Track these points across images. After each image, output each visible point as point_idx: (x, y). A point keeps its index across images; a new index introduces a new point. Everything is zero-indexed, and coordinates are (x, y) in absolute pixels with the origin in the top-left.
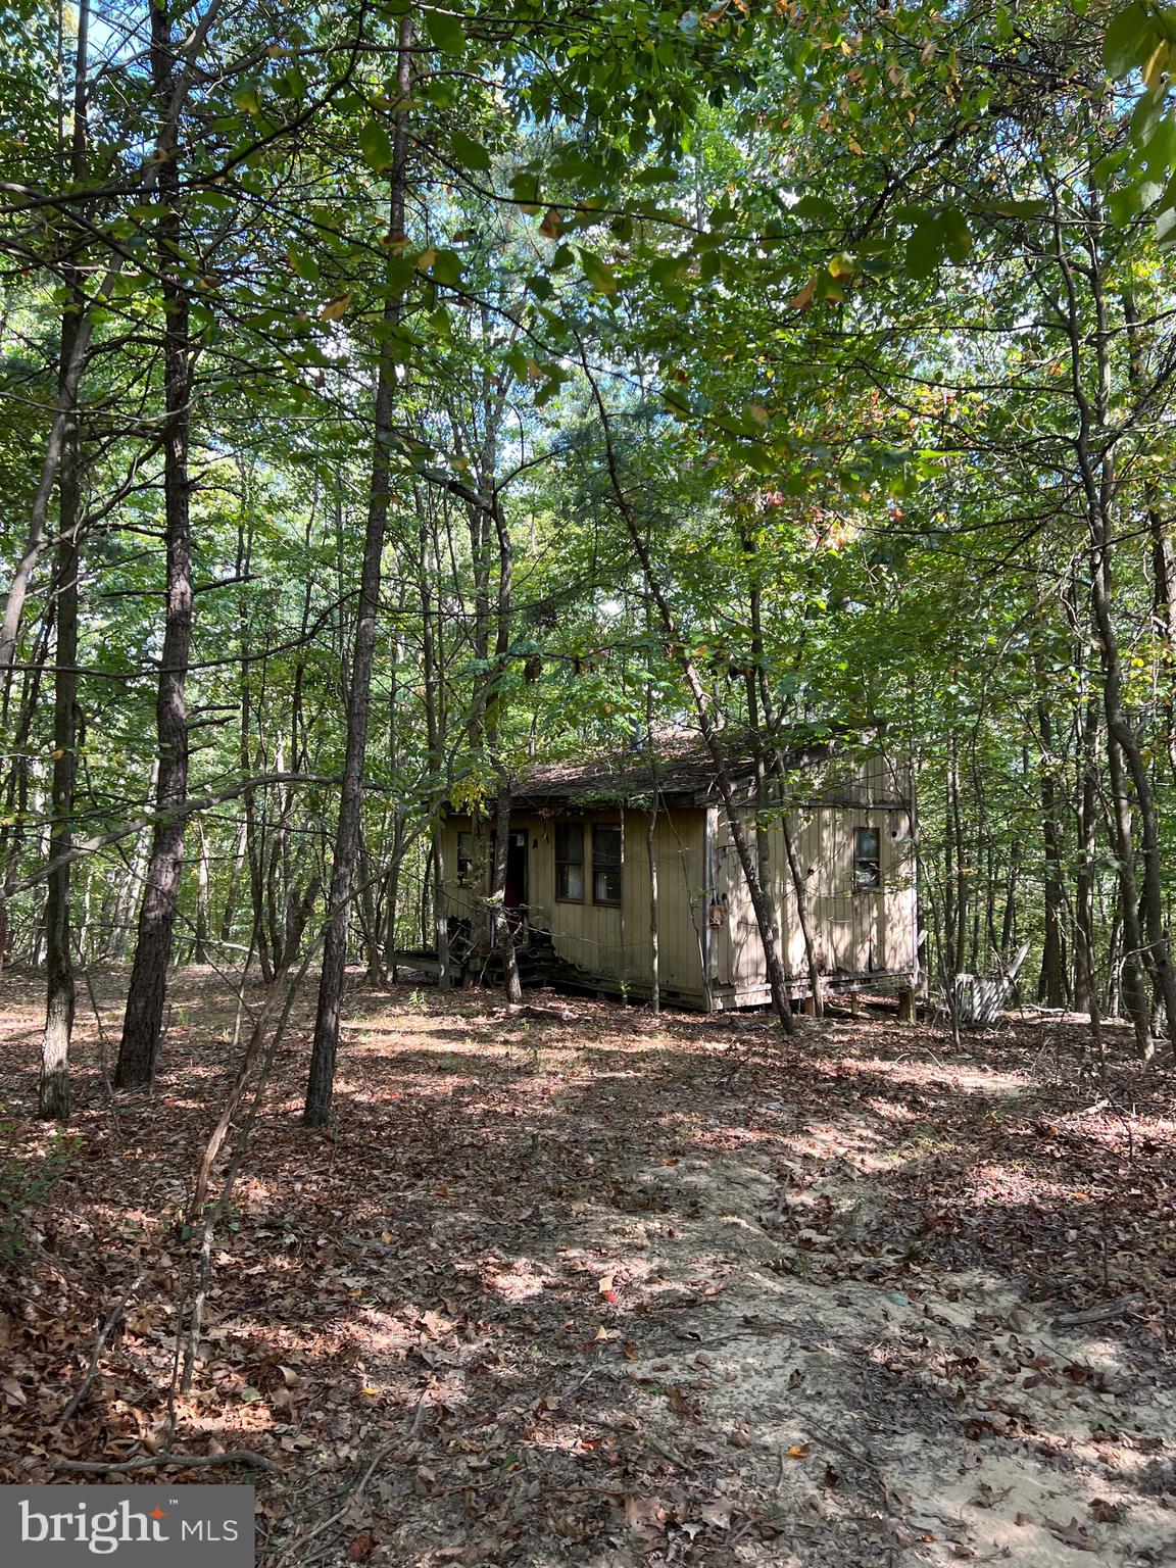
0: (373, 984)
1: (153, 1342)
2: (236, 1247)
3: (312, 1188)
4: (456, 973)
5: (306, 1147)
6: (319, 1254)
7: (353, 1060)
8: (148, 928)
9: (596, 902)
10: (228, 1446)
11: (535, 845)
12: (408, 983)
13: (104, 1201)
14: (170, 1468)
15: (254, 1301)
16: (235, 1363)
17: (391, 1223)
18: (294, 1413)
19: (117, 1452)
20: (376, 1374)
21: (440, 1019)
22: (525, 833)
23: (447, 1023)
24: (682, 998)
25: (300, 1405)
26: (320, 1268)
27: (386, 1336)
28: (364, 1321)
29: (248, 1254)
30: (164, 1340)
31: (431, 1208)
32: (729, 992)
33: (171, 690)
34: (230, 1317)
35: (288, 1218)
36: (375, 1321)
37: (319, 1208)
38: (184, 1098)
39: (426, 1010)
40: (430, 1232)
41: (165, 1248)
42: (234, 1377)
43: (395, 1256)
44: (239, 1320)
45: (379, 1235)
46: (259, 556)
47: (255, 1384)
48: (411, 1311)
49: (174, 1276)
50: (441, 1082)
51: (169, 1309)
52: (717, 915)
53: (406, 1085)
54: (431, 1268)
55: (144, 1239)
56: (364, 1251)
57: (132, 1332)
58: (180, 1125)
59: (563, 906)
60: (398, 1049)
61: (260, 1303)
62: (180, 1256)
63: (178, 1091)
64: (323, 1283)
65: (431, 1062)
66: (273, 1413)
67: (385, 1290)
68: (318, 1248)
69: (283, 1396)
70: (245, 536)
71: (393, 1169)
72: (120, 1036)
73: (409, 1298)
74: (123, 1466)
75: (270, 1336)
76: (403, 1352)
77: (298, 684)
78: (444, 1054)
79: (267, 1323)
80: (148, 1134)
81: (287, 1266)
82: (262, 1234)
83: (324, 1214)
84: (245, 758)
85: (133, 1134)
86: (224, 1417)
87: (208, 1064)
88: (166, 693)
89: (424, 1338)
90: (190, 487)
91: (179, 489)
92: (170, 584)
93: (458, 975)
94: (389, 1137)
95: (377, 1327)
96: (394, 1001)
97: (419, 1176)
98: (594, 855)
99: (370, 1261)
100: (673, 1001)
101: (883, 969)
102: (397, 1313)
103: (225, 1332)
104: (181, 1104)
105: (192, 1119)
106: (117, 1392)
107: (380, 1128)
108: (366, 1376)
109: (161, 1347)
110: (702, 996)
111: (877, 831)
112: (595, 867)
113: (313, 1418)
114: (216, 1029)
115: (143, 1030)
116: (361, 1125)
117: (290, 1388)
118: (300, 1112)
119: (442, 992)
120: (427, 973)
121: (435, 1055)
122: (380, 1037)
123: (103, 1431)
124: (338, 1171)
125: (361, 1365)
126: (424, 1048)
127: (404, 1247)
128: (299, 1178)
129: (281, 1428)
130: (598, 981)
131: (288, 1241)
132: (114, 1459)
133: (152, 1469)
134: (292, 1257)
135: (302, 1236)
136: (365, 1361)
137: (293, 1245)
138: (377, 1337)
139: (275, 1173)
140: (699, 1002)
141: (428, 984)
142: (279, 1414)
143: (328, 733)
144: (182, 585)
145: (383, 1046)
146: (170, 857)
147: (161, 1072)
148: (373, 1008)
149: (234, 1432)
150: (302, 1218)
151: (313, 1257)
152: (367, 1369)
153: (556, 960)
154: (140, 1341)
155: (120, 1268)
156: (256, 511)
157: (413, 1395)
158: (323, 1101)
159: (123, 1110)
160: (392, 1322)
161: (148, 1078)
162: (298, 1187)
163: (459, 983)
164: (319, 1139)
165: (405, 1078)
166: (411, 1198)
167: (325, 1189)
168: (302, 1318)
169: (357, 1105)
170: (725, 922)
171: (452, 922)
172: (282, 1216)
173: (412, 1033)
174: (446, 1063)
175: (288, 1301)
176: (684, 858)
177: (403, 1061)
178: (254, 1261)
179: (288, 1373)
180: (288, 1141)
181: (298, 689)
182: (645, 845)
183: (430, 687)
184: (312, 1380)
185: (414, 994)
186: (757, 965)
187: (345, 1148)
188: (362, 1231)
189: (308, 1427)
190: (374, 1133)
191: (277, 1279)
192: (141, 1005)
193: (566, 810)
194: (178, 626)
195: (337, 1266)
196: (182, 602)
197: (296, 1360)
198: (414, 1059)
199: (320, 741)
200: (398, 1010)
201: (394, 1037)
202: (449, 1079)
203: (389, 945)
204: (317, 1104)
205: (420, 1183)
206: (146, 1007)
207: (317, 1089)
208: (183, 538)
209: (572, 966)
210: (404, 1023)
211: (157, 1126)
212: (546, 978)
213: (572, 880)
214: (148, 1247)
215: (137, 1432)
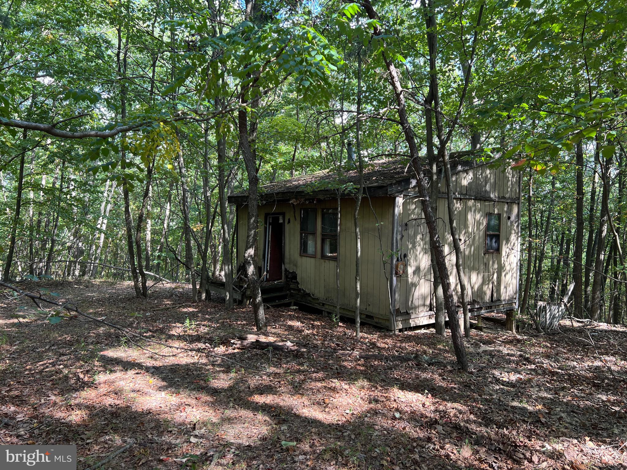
0: (194, 301)
9: (323, 257)
11: (289, 222)
22: (283, 214)
24: (376, 320)
32: (407, 317)
52: (401, 267)
59: (304, 259)
98: (322, 228)
100: (369, 321)
101: (499, 300)
110: (388, 320)
111: (499, 215)
112: (323, 235)
130: (323, 304)
140: (387, 323)
153: (299, 290)
170: (405, 272)
176: (379, 230)
182: (353, 222)
186: (424, 298)
193: (306, 200)
209: (309, 295)
212: (293, 301)
213: (310, 243)
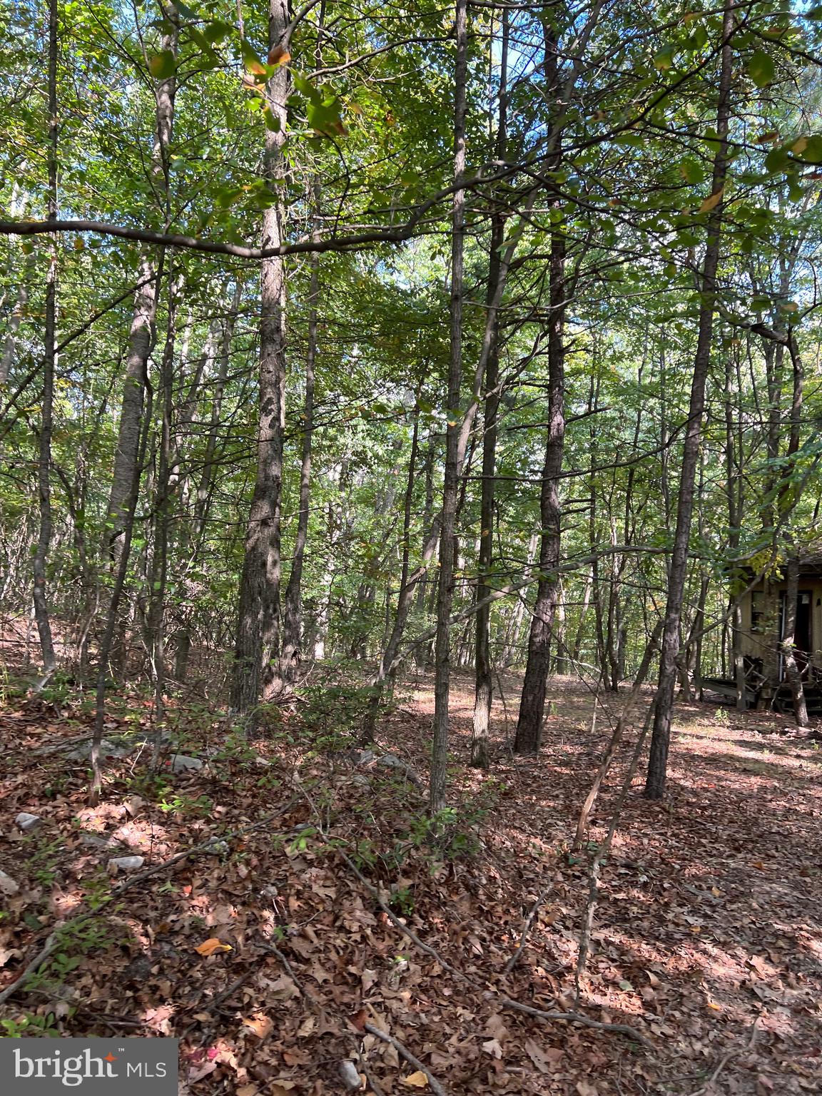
0: (685, 700)
1: (556, 931)
2: (605, 876)
3: (654, 843)
4: (751, 698)
5: (647, 813)
6: (665, 894)
7: (677, 755)
8: (534, 648)
10: (613, 1020)
11: (819, 603)
12: (711, 702)
13: (516, 828)
14: (576, 1024)
15: (620, 918)
16: (613, 960)
17: (719, 882)
18: (659, 1008)
19: (542, 1003)
20: (718, 995)
21: (740, 732)
22: (810, 594)
23: (747, 736)
25: (664, 1003)
26: (667, 904)
27: (724, 968)
28: (705, 952)
29: (614, 883)
30: (564, 932)
31: (750, 876)
33: (550, 490)
34: (606, 926)
35: (640, 863)
36: (713, 954)
37: (663, 860)
38: (560, 765)
39: (728, 724)
40: (751, 894)
41: (559, 868)
42: (613, 969)
43: (724, 907)
44: (612, 930)
45: (710, 888)
46: (603, 395)
47: (628, 979)
48: (740, 952)
49: (567, 889)
50: (747, 781)
51: (564, 911)
53: (719, 779)
54: (753, 923)
55: (545, 859)
56: (700, 898)
57: (543, 922)
58: (559, 784)
60: (710, 751)
61: (626, 920)
62: (568, 876)
63: (555, 760)
64: (670, 916)
65: (737, 764)
66: (643, 1003)
67: (718, 932)
68: (665, 890)
69: (649, 993)
70: (595, 381)
71: (716, 841)
72: (516, 718)
73: (738, 942)
74: (547, 1014)
75: (635, 946)
76: (737, 983)
77: (630, 483)
78: (746, 760)
79: (631, 936)
80: (539, 787)
81: (642, 898)
82: (623, 871)
83: (666, 865)
84: (592, 535)
85: (529, 785)
86: (608, 997)
87: (573, 744)
88: (546, 491)
89: (753, 975)
90: (563, 351)
91: (557, 353)
92: (550, 418)
93: (752, 700)
94: (710, 816)
95: (715, 959)
96: (703, 715)
97: (738, 850)
99: (704, 907)
102: (729, 952)
103: (603, 936)
104: (558, 769)
105: (566, 781)
106: (538, 961)
107: (704, 808)
108: (709, 994)
109: (562, 936)
113: (673, 1016)
114: (576, 720)
115: (531, 714)
116: (688, 804)
117: (654, 989)
118: (640, 788)
119: (740, 711)
120: (726, 696)
121: (739, 759)
122: (695, 740)
123: (531, 985)
124: (674, 835)
125: (705, 984)
126: (731, 752)
127: (731, 902)
128: (646, 835)
129: (650, 1016)
131: (642, 880)
132: (540, 1007)
133: (564, 1022)
134: (646, 892)
135: (652, 878)
136: (708, 982)
137: (645, 884)
138: (715, 966)
139: (628, 828)
141: (729, 705)
142: (648, 1005)
143: (651, 517)
144: (558, 419)
145: (699, 747)
146: (548, 602)
147: (542, 745)
148: (687, 718)
149: (616, 1010)
150: (650, 865)
151: (661, 895)
152: (710, 989)
154: (548, 929)
155: (532, 876)
156: (603, 364)
157: (749, 1019)
158: (659, 782)
159: (521, 768)
160: (725, 957)
161: (536, 749)
162: (646, 841)
163: (753, 706)
164: (658, 809)
165: (717, 773)
166: (733, 865)
167: (665, 846)
168: (657, 939)
169: (683, 788)
171: (748, 660)
172: (636, 860)
173: (720, 740)
174: (750, 766)
175: (646, 924)
177: (714, 760)
178: (618, 889)
179: (653, 978)
180: (636, 807)
181: (630, 486)
183: (731, 481)
184: (669, 987)
185: (719, 711)
187: (678, 819)
188: (697, 883)
189: (670, 1020)
190: (699, 811)
191: (636, 905)
192: (530, 698)
194: (554, 446)
195: (680, 906)
196: (558, 430)
197: (657, 968)
198: (723, 759)
199: (645, 522)
200: (706, 722)
201: (705, 742)
202: (753, 779)
203: (697, 673)
204: (655, 783)
205: (740, 856)
206: (534, 700)
207: (655, 773)
208: (559, 386)
210: (712, 732)
211: (544, 783)
214: (547, 865)
215: (552, 992)
